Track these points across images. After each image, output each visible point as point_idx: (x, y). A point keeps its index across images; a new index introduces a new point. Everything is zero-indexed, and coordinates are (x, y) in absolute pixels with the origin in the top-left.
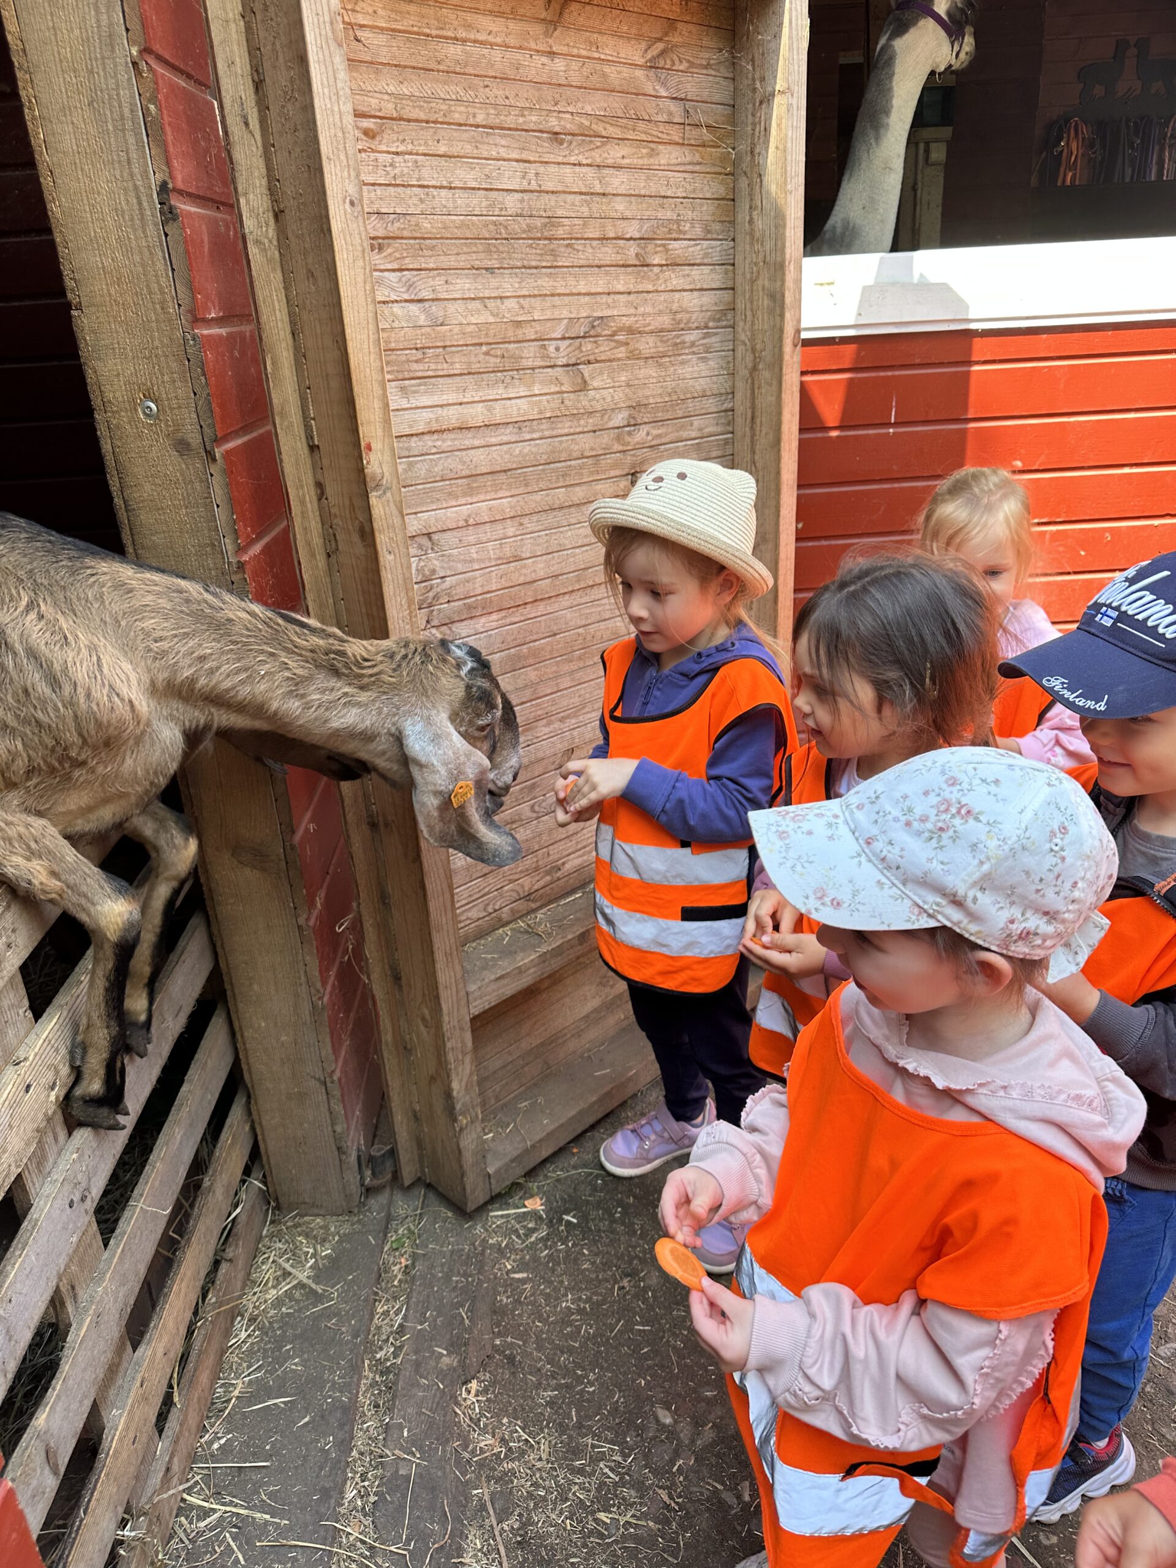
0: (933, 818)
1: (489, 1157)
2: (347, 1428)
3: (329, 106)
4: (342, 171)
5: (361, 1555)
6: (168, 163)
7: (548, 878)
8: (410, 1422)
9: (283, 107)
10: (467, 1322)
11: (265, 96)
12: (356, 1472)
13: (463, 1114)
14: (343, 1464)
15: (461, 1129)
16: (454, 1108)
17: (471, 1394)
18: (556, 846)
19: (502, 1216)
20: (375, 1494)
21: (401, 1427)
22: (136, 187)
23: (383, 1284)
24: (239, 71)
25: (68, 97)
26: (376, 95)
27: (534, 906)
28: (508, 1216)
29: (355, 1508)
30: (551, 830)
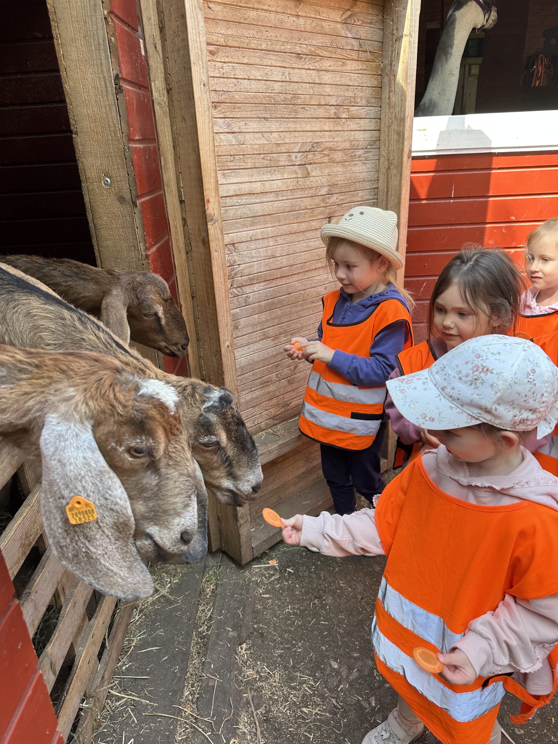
0: (471, 375)
1: (252, 539)
2: (185, 662)
3: (195, 38)
4: (200, 70)
5: (191, 721)
6: (119, 66)
7: (283, 409)
8: (214, 661)
9: (173, 39)
10: (241, 616)
11: (165, 35)
12: (189, 683)
13: (241, 518)
14: (183, 679)
15: (240, 525)
16: (237, 515)
17: (243, 649)
18: (287, 394)
19: (258, 568)
20: (198, 694)
21: (210, 664)
22: (104, 77)
23: (202, 597)
24: (153, 23)
25: (74, 34)
26: (216, 34)
27: (276, 422)
28: (261, 568)
29: (188, 700)
30: (285, 386)
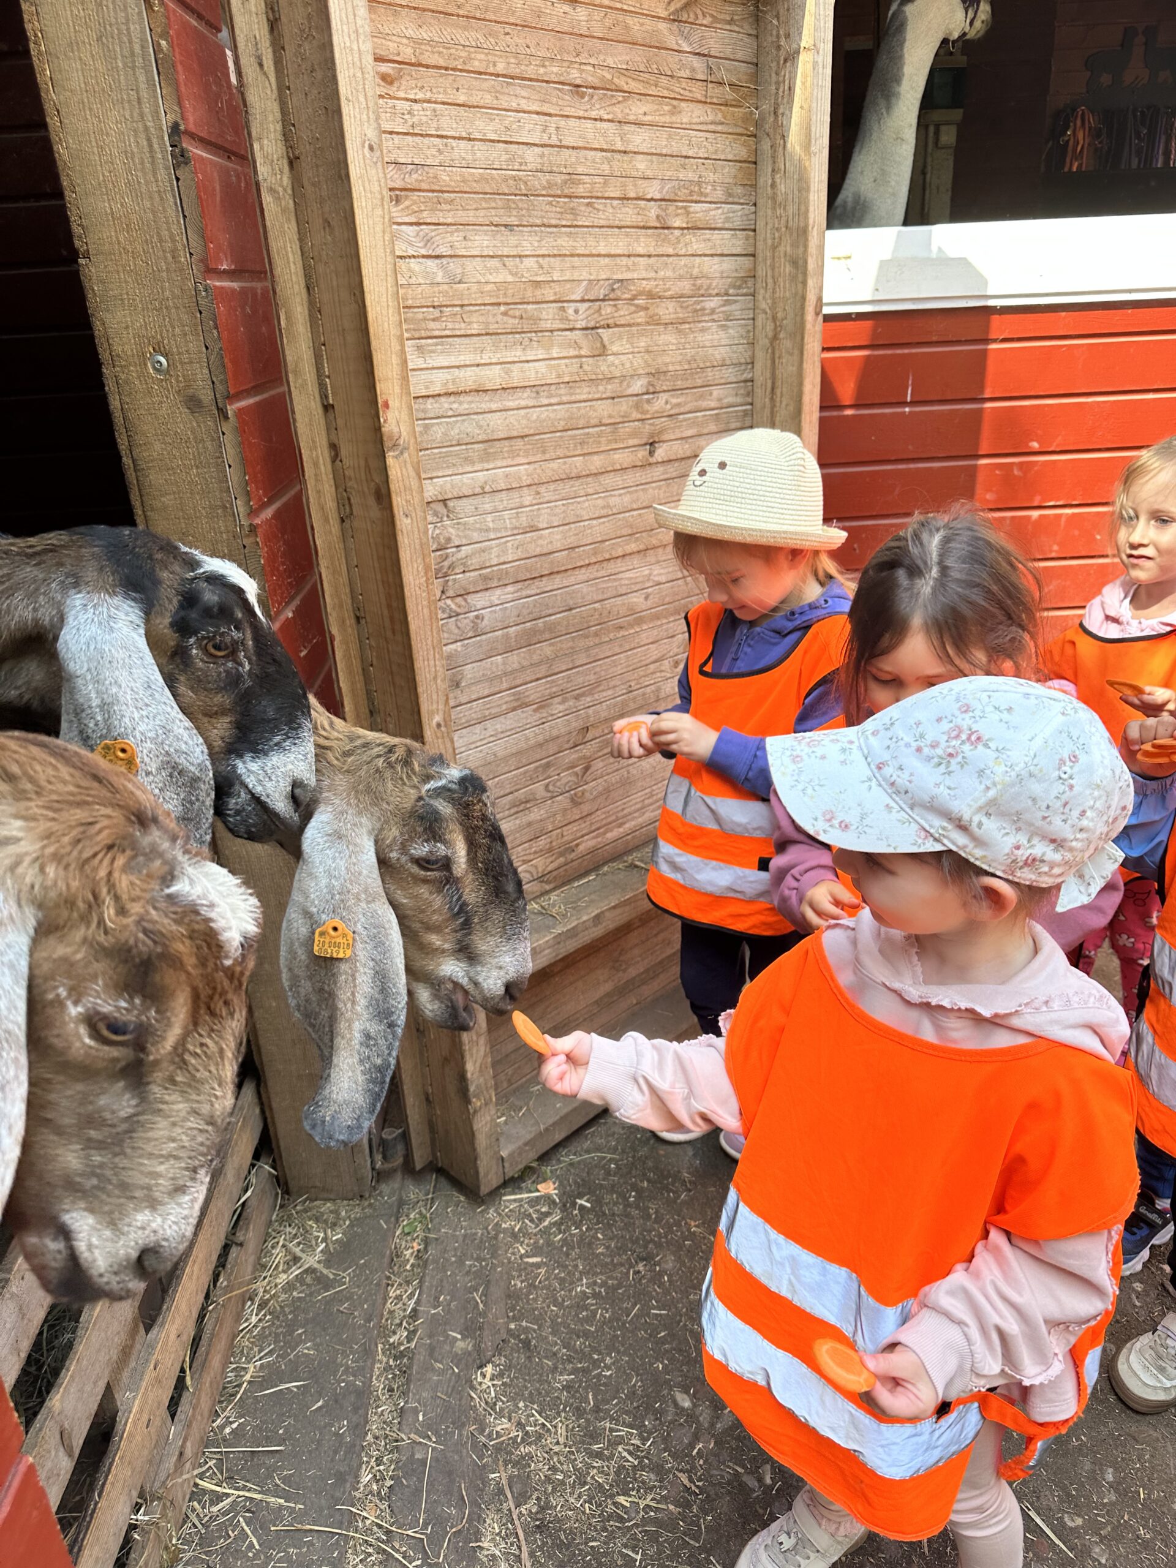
0: (943, 744)
1: (502, 1140)
2: (361, 1412)
3: (348, 44)
4: (361, 113)
5: (378, 1539)
6: (180, 104)
7: (562, 860)
8: (425, 1406)
9: (300, 46)
10: (481, 1306)
11: (281, 36)
12: (372, 1457)
13: (477, 1096)
14: (358, 1448)
15: (475, 1112)
16: (467, 1090)
17: (486, 1379)
18: (570, 827)
19: (515, 1200)
20: (392, 1478)
21: (416, 1411)
22: (146, 129)
23: (396, 1268)
24: (254, 9)
25: (75, 32)
26: (394, 38)
27: (548, 887)
28: (521, 1200)
29: (371, 1492)
30: (566, 810)
